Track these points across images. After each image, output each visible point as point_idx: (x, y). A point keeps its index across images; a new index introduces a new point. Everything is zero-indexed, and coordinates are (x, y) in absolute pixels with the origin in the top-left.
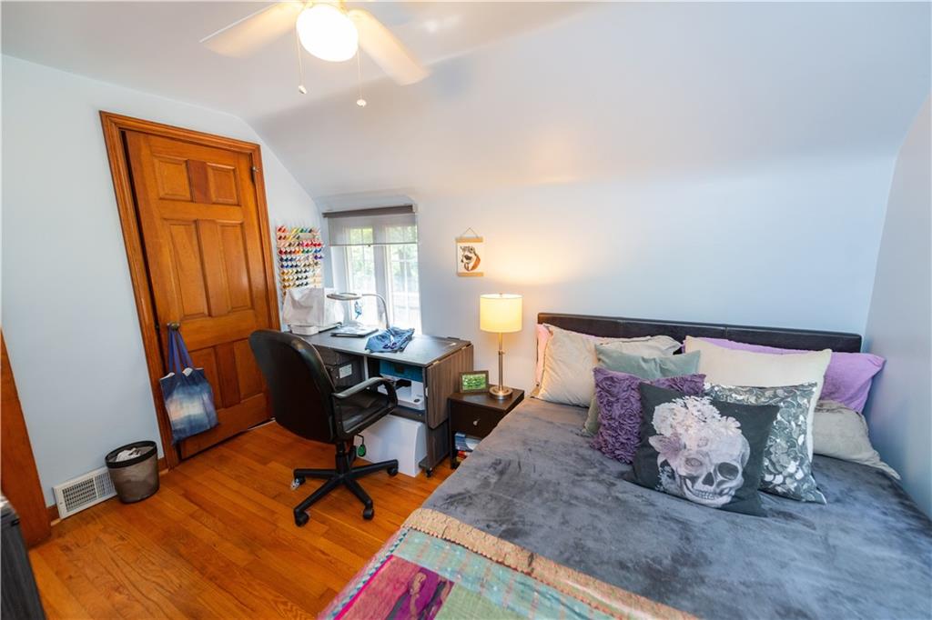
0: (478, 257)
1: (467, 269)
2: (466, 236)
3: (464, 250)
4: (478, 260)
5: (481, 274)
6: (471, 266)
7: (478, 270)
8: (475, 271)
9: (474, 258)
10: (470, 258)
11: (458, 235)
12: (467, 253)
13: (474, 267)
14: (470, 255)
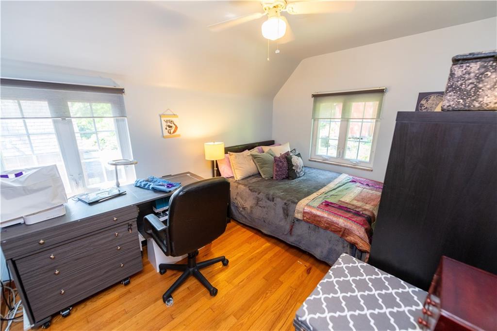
0: (176, 126)
1: (170, 133)
2: (166, 113)
3: (167, 122)
4: (176, 127)
5: (179, 135)
6: (172, 131)
7: (177, 133)
8: (176, 134)
9: (174, 126)
10: (171, 127)
11: (161, 113)
12: (169, 124)
13: (174, 132)
14: (171, 125)
